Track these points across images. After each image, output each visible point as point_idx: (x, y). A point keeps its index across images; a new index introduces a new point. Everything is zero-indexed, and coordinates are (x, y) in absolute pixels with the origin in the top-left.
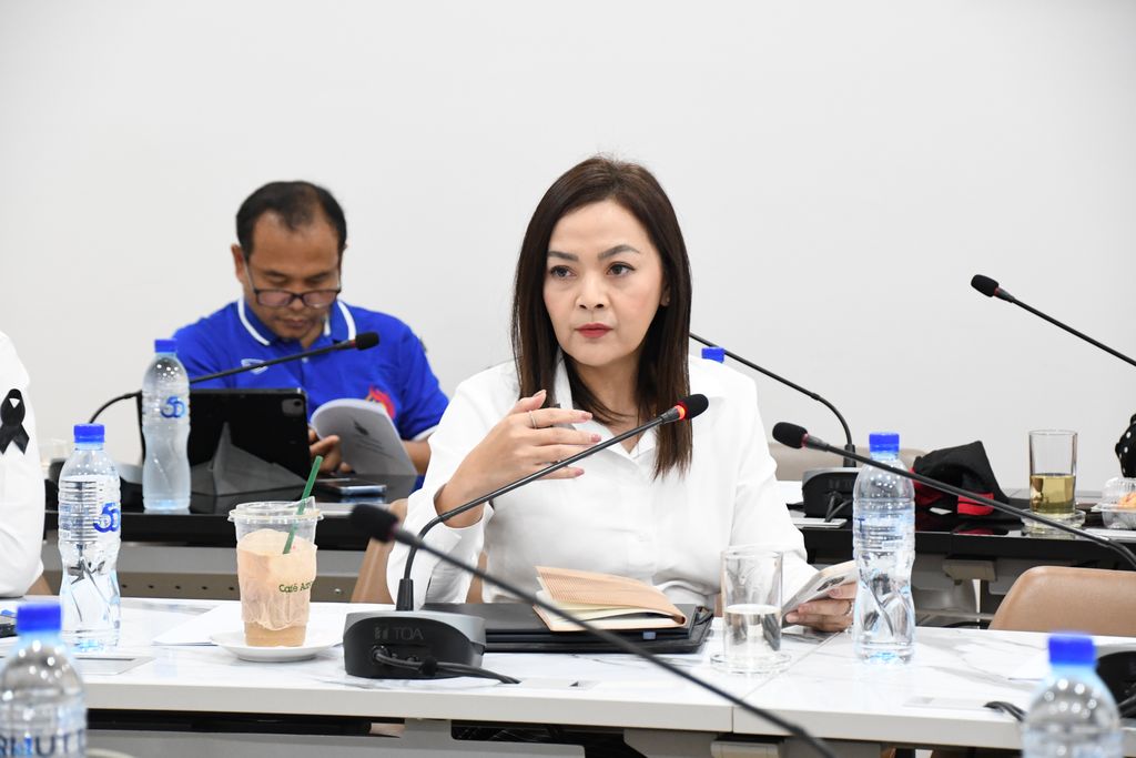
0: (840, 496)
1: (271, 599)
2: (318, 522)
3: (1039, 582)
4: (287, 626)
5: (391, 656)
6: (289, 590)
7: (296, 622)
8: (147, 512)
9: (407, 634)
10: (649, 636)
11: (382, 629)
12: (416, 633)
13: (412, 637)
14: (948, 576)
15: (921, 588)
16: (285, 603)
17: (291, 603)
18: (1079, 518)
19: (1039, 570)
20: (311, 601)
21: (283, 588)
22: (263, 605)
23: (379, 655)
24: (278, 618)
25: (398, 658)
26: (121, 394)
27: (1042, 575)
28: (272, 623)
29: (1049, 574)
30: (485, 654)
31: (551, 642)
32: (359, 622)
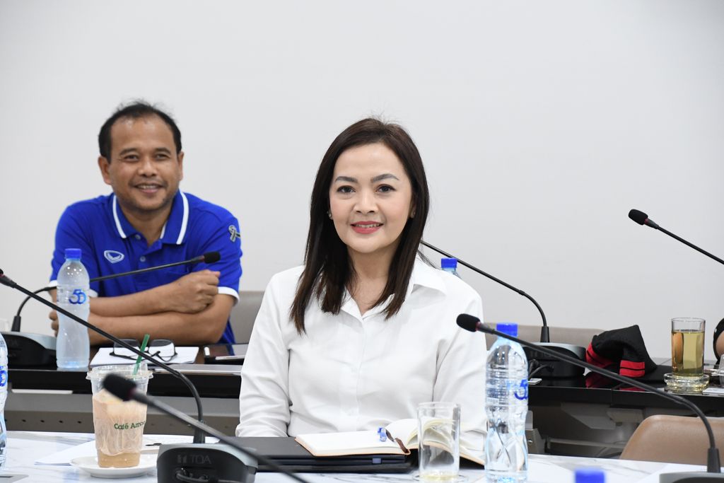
0: (537, 363)
1: (109, 433)
2: (150, 380)
3: (655, 426)
4: (120, 453)
5: (188, 476)
6: (121, 428)
7: (129, 450)
8: (58, 370)
9: (200, 460)
10: (376, 461)
11: (183, 456)
12: (206, 459)
13: (203, 462)
14: (611, 419)
15: (592, 428)
16: (118, 436)
17: (123, 436)
18: (706, 380)
19: (657, 417)
20: (144, 434)
21: (117, 426)
22: (104, 438)
23: (179, 475)
24: (114, 447)
25: (193, 477)
26: (43, 287)
27: (658, 421)
28: (109, 450)
29: (662, 421)
30: (257, 474)
31: (315, 465)
32: (168, 451)
